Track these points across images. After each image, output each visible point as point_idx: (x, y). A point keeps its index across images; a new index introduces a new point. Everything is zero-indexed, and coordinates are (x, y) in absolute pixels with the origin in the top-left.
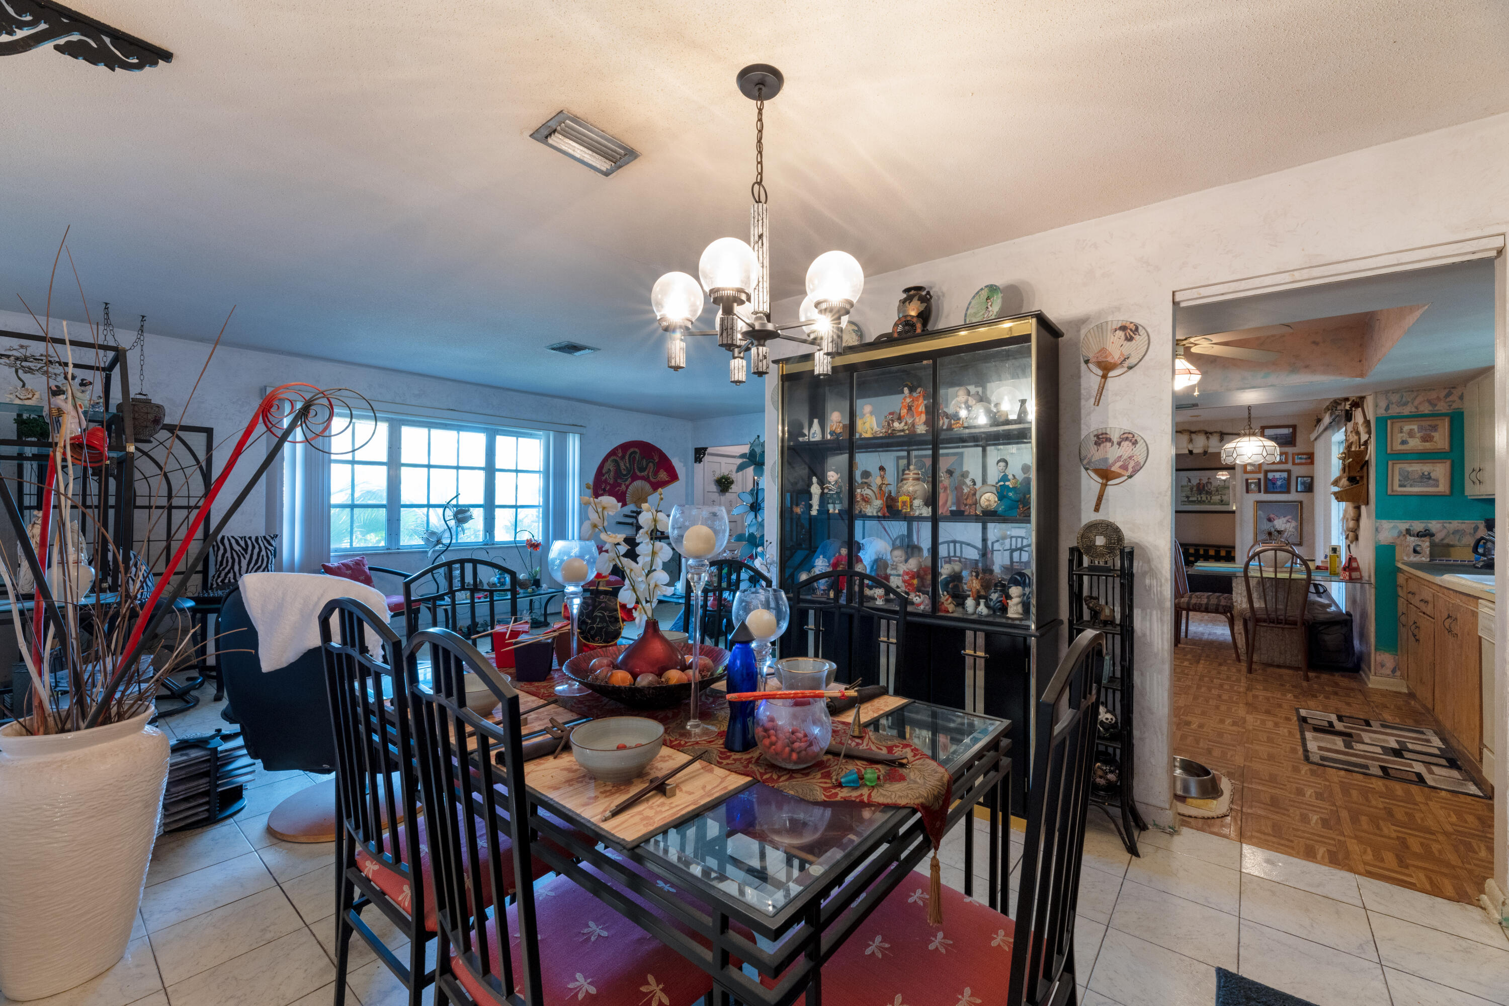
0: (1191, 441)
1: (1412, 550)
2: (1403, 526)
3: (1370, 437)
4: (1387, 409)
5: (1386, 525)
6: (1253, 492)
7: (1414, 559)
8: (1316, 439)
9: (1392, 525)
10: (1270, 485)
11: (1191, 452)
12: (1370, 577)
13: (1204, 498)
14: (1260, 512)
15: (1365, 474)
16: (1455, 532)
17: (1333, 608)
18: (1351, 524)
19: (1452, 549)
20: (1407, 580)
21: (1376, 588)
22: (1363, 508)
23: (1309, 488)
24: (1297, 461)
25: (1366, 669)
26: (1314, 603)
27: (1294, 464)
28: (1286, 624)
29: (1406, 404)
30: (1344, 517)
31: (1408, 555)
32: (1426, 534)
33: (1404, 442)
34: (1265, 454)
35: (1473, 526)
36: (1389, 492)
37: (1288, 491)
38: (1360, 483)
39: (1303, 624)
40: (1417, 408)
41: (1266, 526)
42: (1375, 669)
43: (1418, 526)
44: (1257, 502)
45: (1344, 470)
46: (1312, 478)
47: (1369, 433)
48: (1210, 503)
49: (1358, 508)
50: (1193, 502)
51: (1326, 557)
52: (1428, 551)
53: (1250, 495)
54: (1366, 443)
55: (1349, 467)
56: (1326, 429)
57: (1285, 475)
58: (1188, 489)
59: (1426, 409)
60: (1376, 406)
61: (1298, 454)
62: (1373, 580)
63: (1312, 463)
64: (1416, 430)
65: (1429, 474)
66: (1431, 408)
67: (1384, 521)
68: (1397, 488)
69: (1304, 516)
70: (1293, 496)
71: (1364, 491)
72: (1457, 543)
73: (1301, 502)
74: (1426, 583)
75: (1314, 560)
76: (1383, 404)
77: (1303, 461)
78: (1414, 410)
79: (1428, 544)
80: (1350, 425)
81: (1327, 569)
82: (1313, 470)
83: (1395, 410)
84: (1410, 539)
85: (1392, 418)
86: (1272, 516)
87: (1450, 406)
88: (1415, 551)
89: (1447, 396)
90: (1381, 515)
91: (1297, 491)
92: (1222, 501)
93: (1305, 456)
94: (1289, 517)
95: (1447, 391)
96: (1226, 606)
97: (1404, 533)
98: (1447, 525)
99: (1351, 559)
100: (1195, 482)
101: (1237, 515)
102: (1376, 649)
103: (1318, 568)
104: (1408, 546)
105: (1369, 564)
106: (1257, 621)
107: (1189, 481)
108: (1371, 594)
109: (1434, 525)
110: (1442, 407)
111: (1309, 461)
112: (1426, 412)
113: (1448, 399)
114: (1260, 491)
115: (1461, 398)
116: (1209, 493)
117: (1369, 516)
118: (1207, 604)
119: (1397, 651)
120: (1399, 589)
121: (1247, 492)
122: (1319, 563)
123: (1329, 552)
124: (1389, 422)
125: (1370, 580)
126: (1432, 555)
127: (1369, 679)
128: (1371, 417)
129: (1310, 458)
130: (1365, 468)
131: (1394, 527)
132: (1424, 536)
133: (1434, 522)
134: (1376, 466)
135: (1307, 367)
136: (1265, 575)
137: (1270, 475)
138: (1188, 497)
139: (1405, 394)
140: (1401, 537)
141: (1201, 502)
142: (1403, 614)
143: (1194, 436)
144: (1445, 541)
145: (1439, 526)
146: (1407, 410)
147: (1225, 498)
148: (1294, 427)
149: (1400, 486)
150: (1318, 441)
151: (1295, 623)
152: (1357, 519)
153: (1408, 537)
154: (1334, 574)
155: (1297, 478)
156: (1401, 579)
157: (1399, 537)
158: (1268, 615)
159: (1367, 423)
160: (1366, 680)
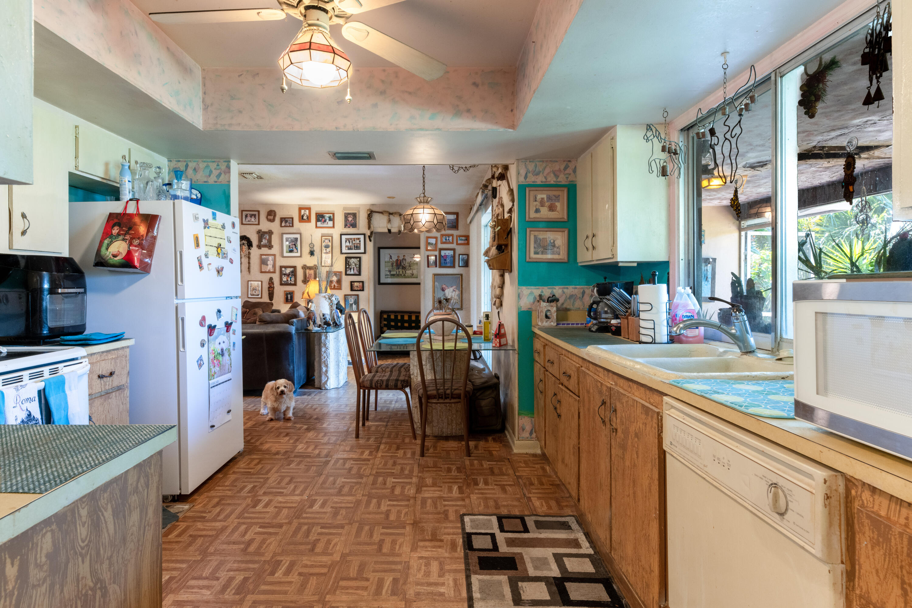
0: (389, 221)
1: (544, 315)
2: (537, 291)
3: (513, 205)
4: (526, 177)
5: (526, 291)
6: (432, 266)
7: (546, 324)
8: (470, 222)
9: (529, 291)
10: (443, 261)
11: (389, 231)
12: (513, 341)
13: (401, 273)
14: (436, 283)
15: (510, 243)
16: (571, 296)
17: (487, 371)
18: (498, 291)
19: (569, 312)
20: (544, 346)
21: (519, 354)
22: (507, 275)
23: (466, 264)
24: (459, 242)
25: (511, 431)
26: (475, 368)
27: (457, 244)
28: (453, 398)
29: (538, 174)
30: (492, 284)
31: (542, 321)
32: (553, 299)
33: (537, 211)
34: (435, 221)
35: (582, 290)
36: (528, 259)
37: (454, 267)
38: (505, 252)
39: (466, 396)
40: (546, 178)
41: (440, 295)
42: (519, 434)
43: (547, 292)
44: (435, 275)
45: (494, 239)
46: (468, 255)
47: (513, 201)
48: (405, 276)
49: (502, 276)
50: (393, 275)
51: (480, 322)
52: (555, 315)
53: (430, 269)
54: (510, 211)
55: (498, 235)
56: (477, 211)
57: (451, 253)
58: (390, 264)
59: (552, 180)
60: (518, 173)
61: (460, 236)
62: (516, 347)
63: (468, 244)
64: (545, 199)
65: (554, 241)
66: (555, 179)
67: (524, 288)
68: (533, 255)
69: (463, 286)
70: (456, 270)
71: (509, 260)
72: (572, 307)
73: (462, 275)
74: (564, 352)
75: (472, 326)
76: (523, 172)
77: (463, 242)
78: (544, 180)
79: (555, 309)
80: (496, 201)
81: (481, 333)
82: (469, 250)
83: (531, 179)
84: (543, 304)
85: (529, 186)
86: (444, 286)
87: (567, 178)
88: (547, 317)
89: (566, 168)
90: (524, 281)
91: (459, 266)
92: (413, 275)
93: (463, 238)
94: (454, 287)
95: (565, 163)
96: (404, 381)
97: (538, 298)
98: (565, 290)
99: (501, 326)
100: (394, 258)
101: (422, 285)
102: (519, 414)
103: (475, 333)
104: (542, 311)
105: (513, 329)
106: (429, 397)
107: (391, 257)
108: (514, 359)
109: (558, 291)
110: (562, 180)
111: (466, 242)
112: (552, 182)
113: (566, 172)
114: (436, 266)
115: (575, 171)
116: (404, 268)
117: (512, 283)
118: (388, 380)
119: (533, 414)
120: (536, 355)
121: (428, 267)
122: (475, 329)
123: (483, 320)
124: (527, 189)
125: (513, 346)
126: (558, 320)
127: (513, 442)
128: (514, 186)
129: (467, 238)
130: (509, 236)
131: (531, 293)
132: (552, 301)
133: (557, 288)
134: (518, 233)
135: (469, 111)
136: (434, 347)
137: (443, 253)
138: (390, 271)
139: (538, 163)
140: (536, 302)
141: (398, 276)
142: (541, 381)
143: (391, 216)
144: (565, 306)
145: (560, 291)
146: (539, 180)
147: (415, 272)
148: (457, 214)
149: (536, 253)
150: (472, 223)
151: (458, 396)
152: (502, 286)
153: (542, 303)
154: (487, 340)
155: (459, 255)
156: (538, 345)
157: (534, 303)
158: (438, 390)
159: (511, 191)
160: (512, 445)
